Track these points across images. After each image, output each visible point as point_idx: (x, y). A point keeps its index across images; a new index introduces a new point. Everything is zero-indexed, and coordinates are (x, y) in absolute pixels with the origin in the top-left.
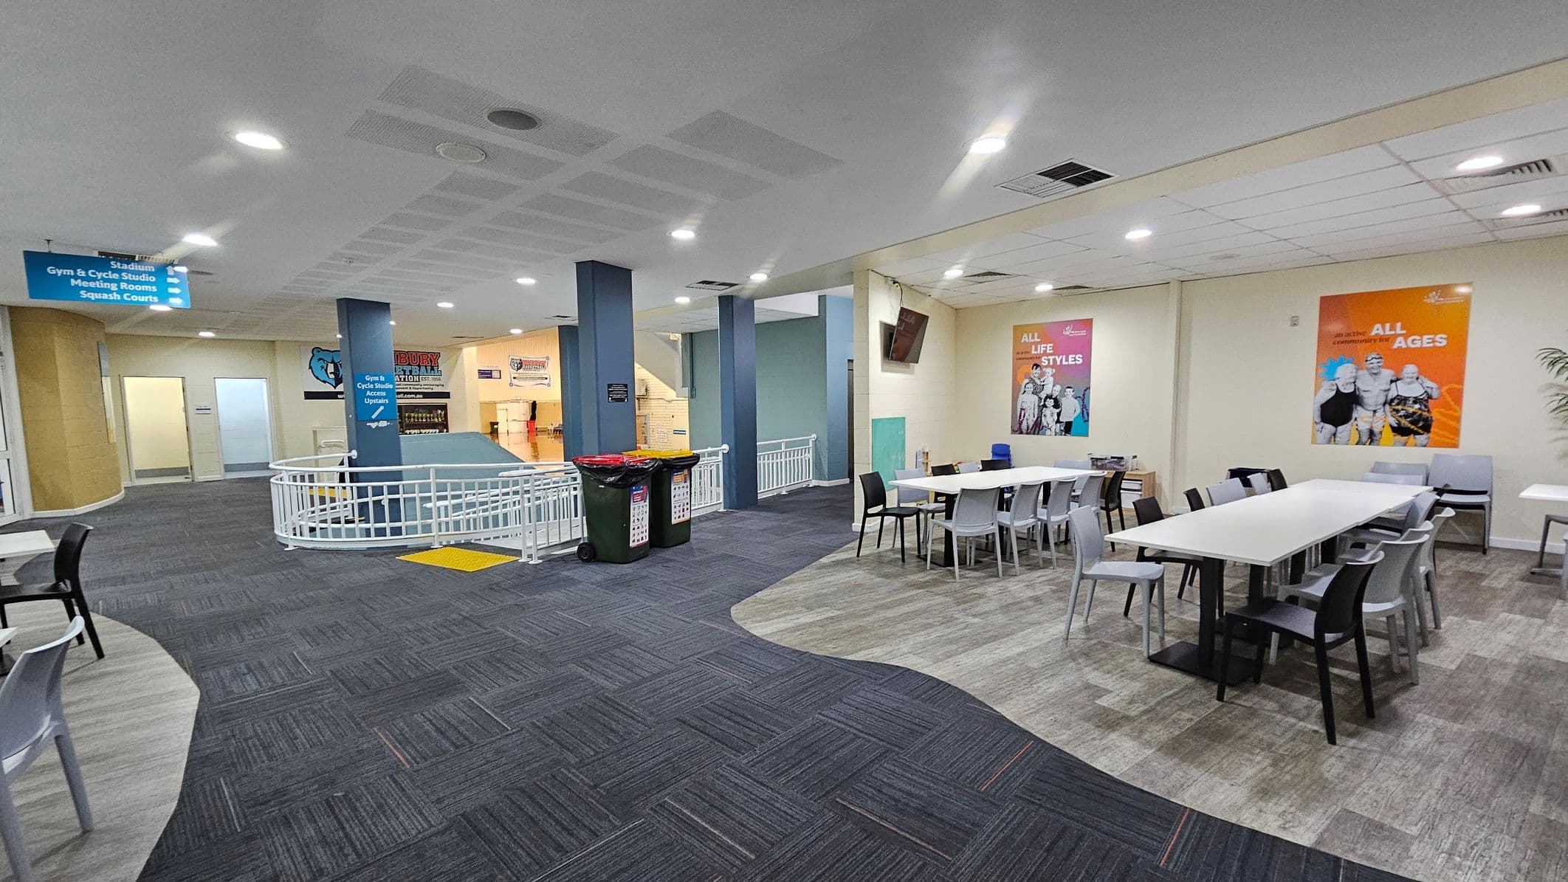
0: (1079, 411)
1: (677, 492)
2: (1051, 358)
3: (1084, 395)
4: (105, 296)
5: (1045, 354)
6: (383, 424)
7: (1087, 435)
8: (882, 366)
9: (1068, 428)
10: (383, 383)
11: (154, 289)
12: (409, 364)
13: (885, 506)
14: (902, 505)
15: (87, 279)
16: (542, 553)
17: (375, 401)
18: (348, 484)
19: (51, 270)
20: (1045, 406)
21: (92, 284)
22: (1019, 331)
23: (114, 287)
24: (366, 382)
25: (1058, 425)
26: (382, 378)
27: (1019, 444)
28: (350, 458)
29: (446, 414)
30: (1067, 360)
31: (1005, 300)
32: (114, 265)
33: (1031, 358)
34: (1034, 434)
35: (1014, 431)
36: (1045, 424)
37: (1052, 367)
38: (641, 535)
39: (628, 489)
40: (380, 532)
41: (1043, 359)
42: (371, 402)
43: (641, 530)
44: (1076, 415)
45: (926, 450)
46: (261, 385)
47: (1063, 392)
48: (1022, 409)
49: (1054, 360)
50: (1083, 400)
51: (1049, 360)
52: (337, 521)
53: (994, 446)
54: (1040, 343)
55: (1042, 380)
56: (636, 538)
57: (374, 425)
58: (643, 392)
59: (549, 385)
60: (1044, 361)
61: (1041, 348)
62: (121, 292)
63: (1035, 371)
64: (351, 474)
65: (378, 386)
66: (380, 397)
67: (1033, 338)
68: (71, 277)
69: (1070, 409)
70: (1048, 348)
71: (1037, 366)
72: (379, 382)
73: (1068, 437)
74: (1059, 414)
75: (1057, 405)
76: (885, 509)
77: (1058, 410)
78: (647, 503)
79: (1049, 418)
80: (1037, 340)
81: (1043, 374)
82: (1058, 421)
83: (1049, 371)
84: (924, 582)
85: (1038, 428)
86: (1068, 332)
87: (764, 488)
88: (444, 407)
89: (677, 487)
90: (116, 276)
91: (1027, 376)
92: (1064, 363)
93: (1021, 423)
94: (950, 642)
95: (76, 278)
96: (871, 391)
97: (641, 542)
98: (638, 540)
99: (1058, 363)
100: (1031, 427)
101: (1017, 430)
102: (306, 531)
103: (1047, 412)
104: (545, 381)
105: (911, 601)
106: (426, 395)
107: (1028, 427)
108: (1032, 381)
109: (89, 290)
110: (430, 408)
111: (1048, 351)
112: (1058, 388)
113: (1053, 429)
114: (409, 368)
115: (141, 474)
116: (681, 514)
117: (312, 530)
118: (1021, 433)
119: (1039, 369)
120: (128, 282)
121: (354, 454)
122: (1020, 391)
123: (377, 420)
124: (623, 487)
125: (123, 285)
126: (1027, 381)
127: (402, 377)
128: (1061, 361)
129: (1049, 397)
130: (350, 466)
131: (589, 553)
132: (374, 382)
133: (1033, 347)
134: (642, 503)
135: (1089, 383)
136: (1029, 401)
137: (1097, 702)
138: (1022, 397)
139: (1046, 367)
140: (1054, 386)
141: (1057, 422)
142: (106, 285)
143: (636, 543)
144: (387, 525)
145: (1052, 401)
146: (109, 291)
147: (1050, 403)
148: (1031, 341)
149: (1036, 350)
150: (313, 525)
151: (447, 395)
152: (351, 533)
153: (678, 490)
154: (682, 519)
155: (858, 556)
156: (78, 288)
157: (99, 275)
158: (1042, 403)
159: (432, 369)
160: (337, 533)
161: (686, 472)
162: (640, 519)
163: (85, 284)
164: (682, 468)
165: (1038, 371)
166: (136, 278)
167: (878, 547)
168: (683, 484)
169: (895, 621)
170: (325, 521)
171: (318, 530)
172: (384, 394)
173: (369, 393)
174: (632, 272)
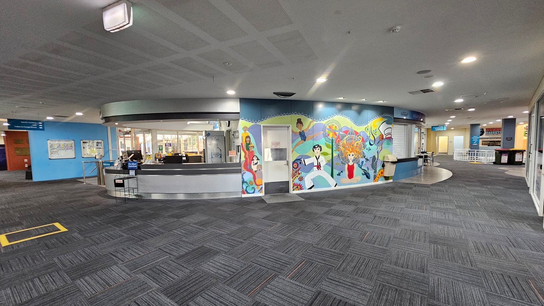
1: (517, 155)
6: (476, 144)
10: (477, 137)
11: (443, 128)
12: (499, 131)
24: (474, 137)
39: (502, 154)
46: (463, 137)
66: (476, 140)
95: (435, 128)
98: (504, 162)
102: (457, 158)
114: (499, 132)
121: (470, 149)
127: (497, 134)
131: (495, 163)
134: (505, 156)
146: (438, 129)
154: (519, 161)
162: (505, 159)
164: (519, 152)
168: (520, 155)
173: (474, 139)
174: (516, 119)
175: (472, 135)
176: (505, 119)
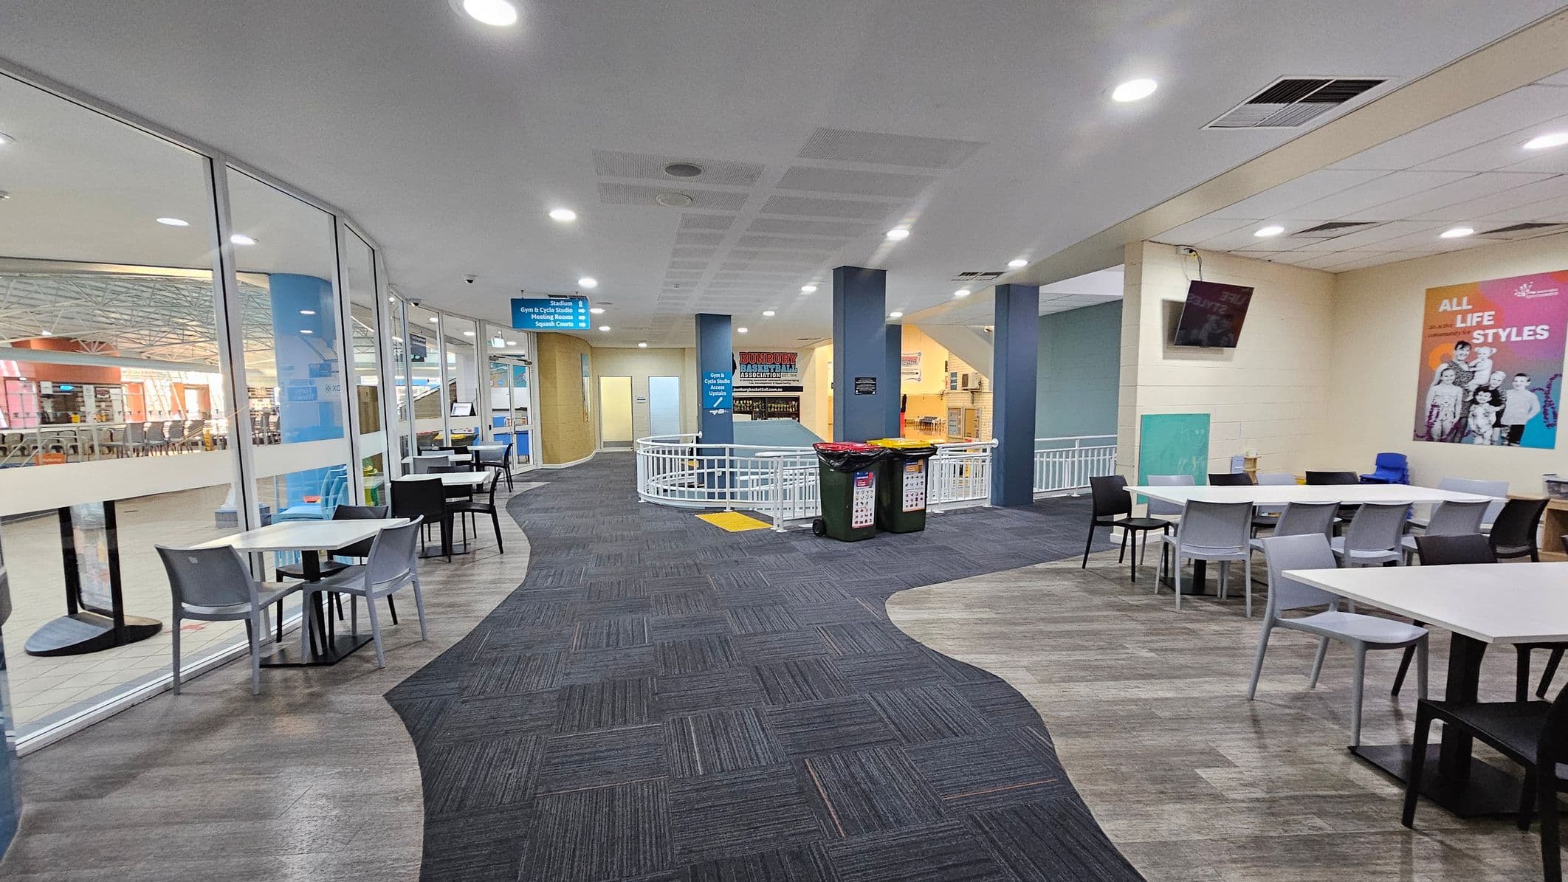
0: (1537, 409)
1: (910, 481)
2: (1490, 332)
3: (1549, 386)
4: (547, 324)
5: (1480, 326)
6: (721, 411)
7: (1551, 446)
8: (1164, 352)
9: (1515, 435)
10: (723, 379)
11: (571, 318)
12: (773, 363)
13: (1129, 515)
14: (1153, 516)
15: (539, 314)
16: (787, 524)
17: (717, 393)
18: (695, 457)
19: (522, 310)
20: (1474, 402)
21: (541, 317)
22: (1434, 296)
23: (551, 318)
24: (710, 379)
25: (1498, 429)
26: (723, 376)
27: (1419, 454)
28: (697, 437)
29: (798, 405)
30: (1519, 333)
31: (1404, 256)
32: (553, 303)
33: (1454, 334)
34: (1453, 441)
35: (1417, 437)
36: (1473, 428)
37: (1490, 345)
38: (864, 518)
39: (852, 474)
40: (711, 496)
41: (1475, 334)
42: (714, 394)
43: (864, 513)
44: (1531, 416)
45: (1252, 456)
46: (675, 381)
47: (1508, 383)
48: (1433, 406)
49: (1496, 336)
50: (1547, 394)
51: (1485, 336)
52: (682, 485)
53: (1380, 457)
54: (1472, 311)
55: (1472, 364)
56: (859, 520)
57: (715, 412)
58: (976, 385)
59: (919, 380)
60: (1477, 337)
61: (1473, 319)
62: (555, 321)
63: (1459, 352)
64: (698, 449)
65: (719, 381)
66: (720, 391)
67: (1459, 304)
68: (531, 313)
69: (1521, 406)
70: (1486, 318)
71: (1464, 344)
72: (721, 378)
73: (1515, 449)
74: (1499, 415)
75: (1496, 399)
76: (1130, 519)
77: (1498, 409)
78: (874, 488)
79: (1482, 417)
80: (1465, 307)
81: (1474, 356)
82: (1497, 424)
83: (1485, 352)
84: (1132, 605)
85: (1460, 432)
86: (1524, 292)
87: (1047, 487)
88: (797, 399)
89: (910, 476)
90: (553, 311)
91: (1446, 359)
92: (1514, 338)
93: (1430, 426)
94: (1084, 668)
95: (534, 313)
96: (1140, 382)
97: (864, 524)
98: (862, 522)
99: (1503, 339)
100: (1447, 431)
101: (1425, 433)
102: (661, 491)
103: (1478, 410)
104: (917, 376)
105: (1092, 621)
106: (785, 389)
107: (1442, 433)
108: (1454, 366)
109: (540, 321)
110: (787, 400)
111: (1485, 323)
112: (1500, 376)
113: (1488, 435)
114: (774, 366)
115: (607, 444)
116: (914, 503)
117: (665, 491)
118: (1430, 439)
119: (1467, 348)
120: (559, 314)
121: (700, 434)
122: (1432, 379)
123: (717, 408)
124: (847, 472)
125: (557, 316)
126: (1445, 366)
127: (768, 374)
128: (1509, 336)
129: (1482, 389)
130: (697, 442)
131: (821, 528)
132: (716, 379)
133: (1459, 317)
134: (867, 488)
135: (1561, 368)
136: (1447, 397)
137: (1198, 771)
138: (1434, 390)
139: (1481, 345)
140: (1493, 372)
141: (1494, 426)
142: (548, 317)
143: (859, 525)
144: (716, 490)
145: (1489, 394)
146: (548, 321)
147: (1484, 397)
148: (1455, 308)
149: (1464, 321)
150: (666, 487)
151: (800, 389)
152: (691, 495)
153: (911, 481)
154: (914, 508)
155: (1084, 567)
156: (535, 320)
157: (545, 310)
158: (1470, 398)
159: (791, 367)
160: (682, 494)
161: (921, 462)
162: (865, 503)
163: (538, 317)
164: (916, 459)
165: (1466, 351)
166: (563, 311)
167: (1121, 562)
168: (917, 474)
169: (1049, 635)
170: (674, 485)
171: (669, 491)
172: (723, 388)
173: (712, 387)
174: (887, 273)
175: (703, 374)
176: (846, 270)
